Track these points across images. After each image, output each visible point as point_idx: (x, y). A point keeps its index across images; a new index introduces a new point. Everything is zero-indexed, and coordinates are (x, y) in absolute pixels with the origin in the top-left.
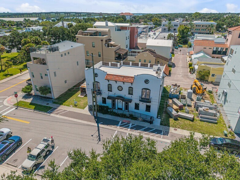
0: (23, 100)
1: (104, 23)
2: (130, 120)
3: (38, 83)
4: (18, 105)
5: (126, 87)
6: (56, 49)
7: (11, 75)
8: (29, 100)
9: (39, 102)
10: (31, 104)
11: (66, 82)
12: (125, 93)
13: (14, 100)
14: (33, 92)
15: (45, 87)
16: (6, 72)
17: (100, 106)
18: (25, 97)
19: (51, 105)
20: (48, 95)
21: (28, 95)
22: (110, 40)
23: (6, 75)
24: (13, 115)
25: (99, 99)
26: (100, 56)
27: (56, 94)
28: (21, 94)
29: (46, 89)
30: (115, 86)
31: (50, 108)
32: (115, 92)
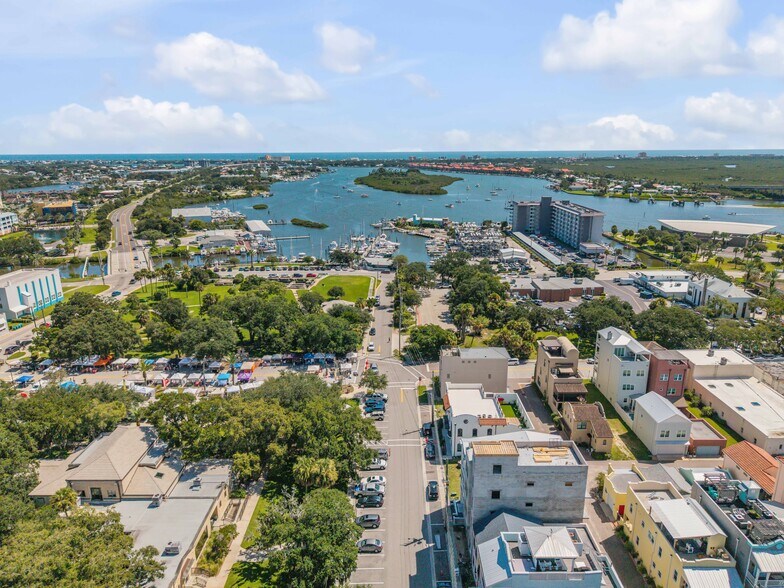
6: (458, 354)
22: (570, 365)
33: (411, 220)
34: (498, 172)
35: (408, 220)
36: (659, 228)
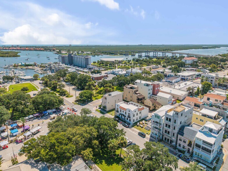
0: (98, 109)
1: (140, 80)
2: (124, 123)
3: (104, 105)
4: (96, 110)
5: (125, 111)
6: (111, 95)
7: (98, 99)
8: (100, 110)
9: (102, 111)
10: (100, 111)
11: (112, 106)
12: (124, 113)
13: (96, 109)
14: (101, 107)
15: (105, 106)
16: (96, 98)
17: (117, 116)
18: (99, 108)
19: (105, 113)
20: (105, 109)
21: (100, 108)
22: (137, 91)
23: (96, 99)
24: (94, 113)
25: (118, 114)
26: (131, 97)
27: (107, 109)
28: (98, 107)
29: (105, 107)
30: (122, 110)
31: (104, 113)
32: (122, 113)
33: (20, 64)
34: (32, 50)
35: (19, 64)
36: (100, 61)
